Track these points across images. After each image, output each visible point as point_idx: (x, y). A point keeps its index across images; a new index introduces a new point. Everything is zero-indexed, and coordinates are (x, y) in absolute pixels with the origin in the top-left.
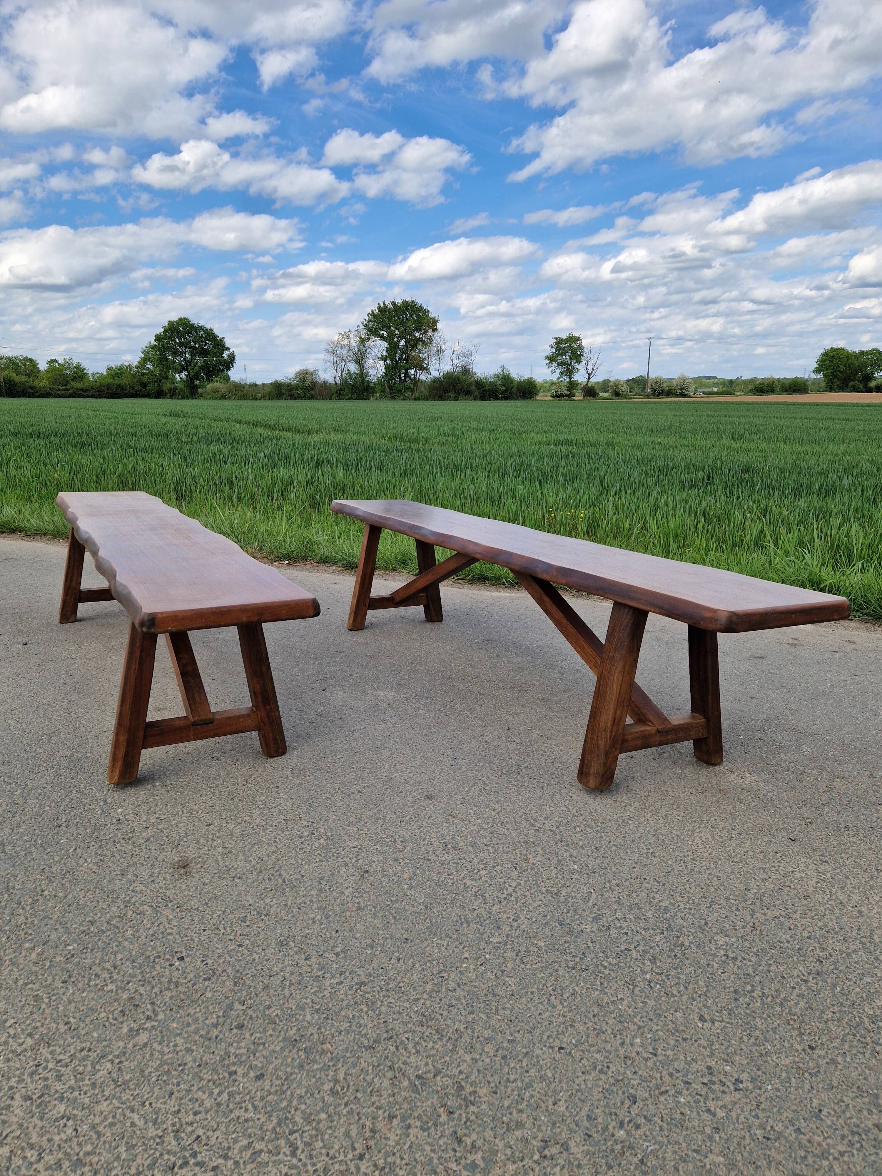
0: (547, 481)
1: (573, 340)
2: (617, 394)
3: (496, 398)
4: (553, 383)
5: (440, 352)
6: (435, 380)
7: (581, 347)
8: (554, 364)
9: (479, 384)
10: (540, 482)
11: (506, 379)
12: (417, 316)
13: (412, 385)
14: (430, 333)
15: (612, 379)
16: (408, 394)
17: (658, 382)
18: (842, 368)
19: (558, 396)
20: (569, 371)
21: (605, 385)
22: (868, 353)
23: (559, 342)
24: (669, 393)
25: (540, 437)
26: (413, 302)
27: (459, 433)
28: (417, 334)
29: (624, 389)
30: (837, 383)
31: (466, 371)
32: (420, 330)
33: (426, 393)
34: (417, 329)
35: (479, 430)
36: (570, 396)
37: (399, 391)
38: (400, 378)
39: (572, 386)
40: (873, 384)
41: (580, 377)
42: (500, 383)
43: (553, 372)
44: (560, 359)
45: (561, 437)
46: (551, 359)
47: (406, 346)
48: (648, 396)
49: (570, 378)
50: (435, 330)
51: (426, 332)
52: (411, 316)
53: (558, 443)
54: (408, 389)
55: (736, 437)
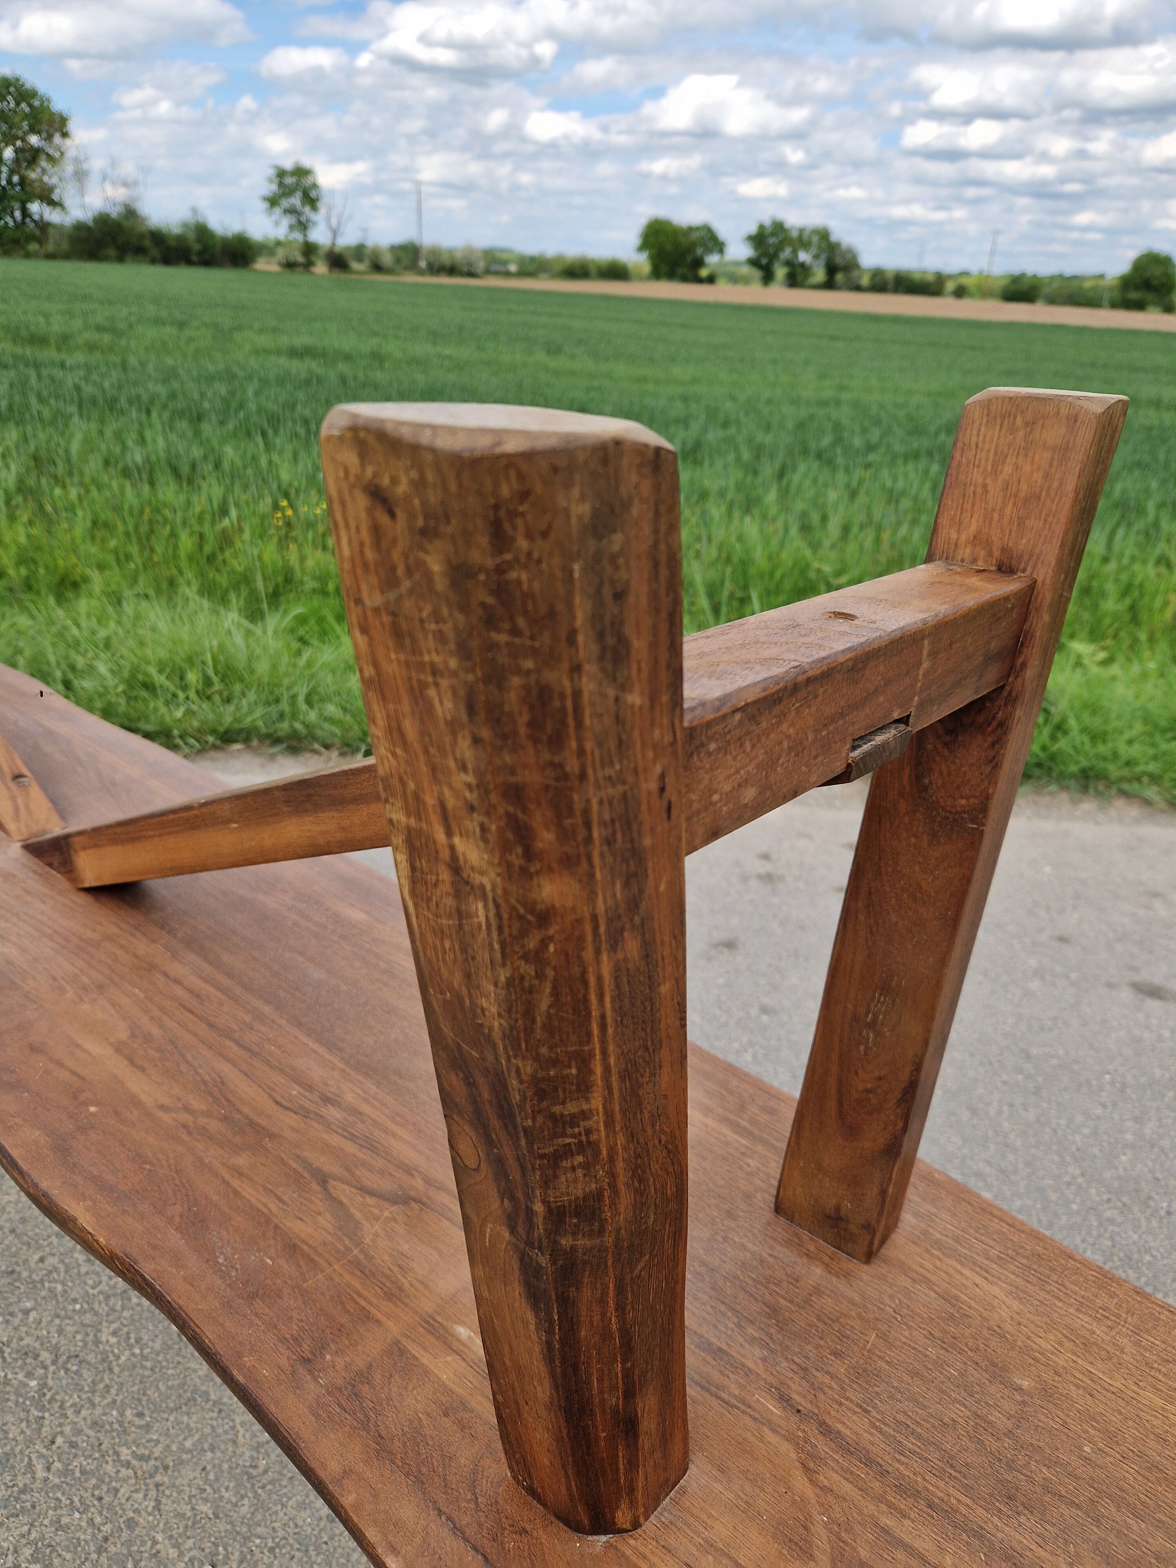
0: (276, 432)
1: (301, 172)
2: (377, 267)
3: (189, 262)
4: (278, 243)
5: (80, 175)
6: (80, 227)
7: (315, 186)
8: (278, 211)
9: (158, 237)
10: (264, 434)
11: (202, 231)
12: (30, 106)
13: (38, 232)
14: (57, 139)
15: (370, 243)
16: (33, 247)
17: (435, 252)
18: (669, 247)
19: (290, 265)
20: (303, 226)
21: (359, 251)
22: (698, 229)
23: (281, 174)
24: (452, 270)
25: (263, 341)
26: (18, 80)
27: (121, 325)
28: (34, 140)
29: (387, 260)
30: (664, 268)
31: (130, 213)
32: (38, 132)
33: (65, 246)
34: (33, 130)
35: (158, 322)
36: (308, 265)
37: (16, 242)
38: (12, 216)
39: (309, 249)
40: (704, 273)
41: (319, 235)
42: (191, 236)
43: (277, 224)
44: (285, 203)
45: (299, 341)
46: (273, 201)
47: (17, 161)
48: (421, 273)
49: (305, 235)
50: (65, 135)
51: (49, 138)
52: (18, 104)
53: (295, 353)
54: (31, 238)
55: (554, 350)
